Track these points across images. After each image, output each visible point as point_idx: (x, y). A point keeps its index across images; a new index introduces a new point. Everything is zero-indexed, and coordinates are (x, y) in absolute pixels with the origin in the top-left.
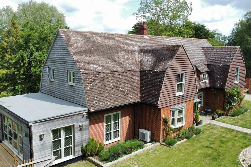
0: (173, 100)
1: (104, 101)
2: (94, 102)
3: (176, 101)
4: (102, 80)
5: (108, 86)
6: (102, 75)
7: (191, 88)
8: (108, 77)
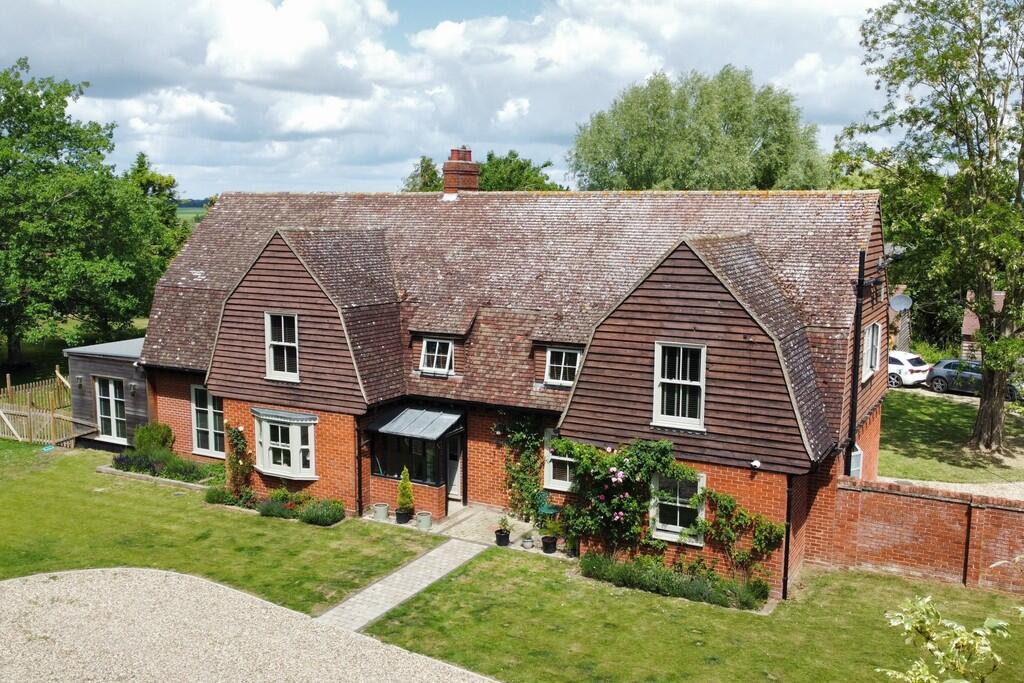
0: (257, 387)
1: (172, 349)
2: (155, 347)
3: (266, 394)
4: (187, 305)
5: (194, 320)
6: (190, 294)
7: (331, 371)
8: (200, 302)
